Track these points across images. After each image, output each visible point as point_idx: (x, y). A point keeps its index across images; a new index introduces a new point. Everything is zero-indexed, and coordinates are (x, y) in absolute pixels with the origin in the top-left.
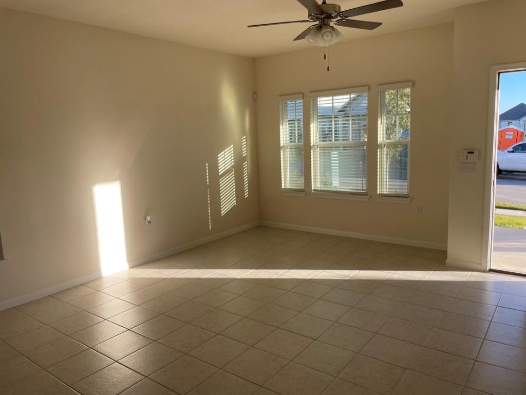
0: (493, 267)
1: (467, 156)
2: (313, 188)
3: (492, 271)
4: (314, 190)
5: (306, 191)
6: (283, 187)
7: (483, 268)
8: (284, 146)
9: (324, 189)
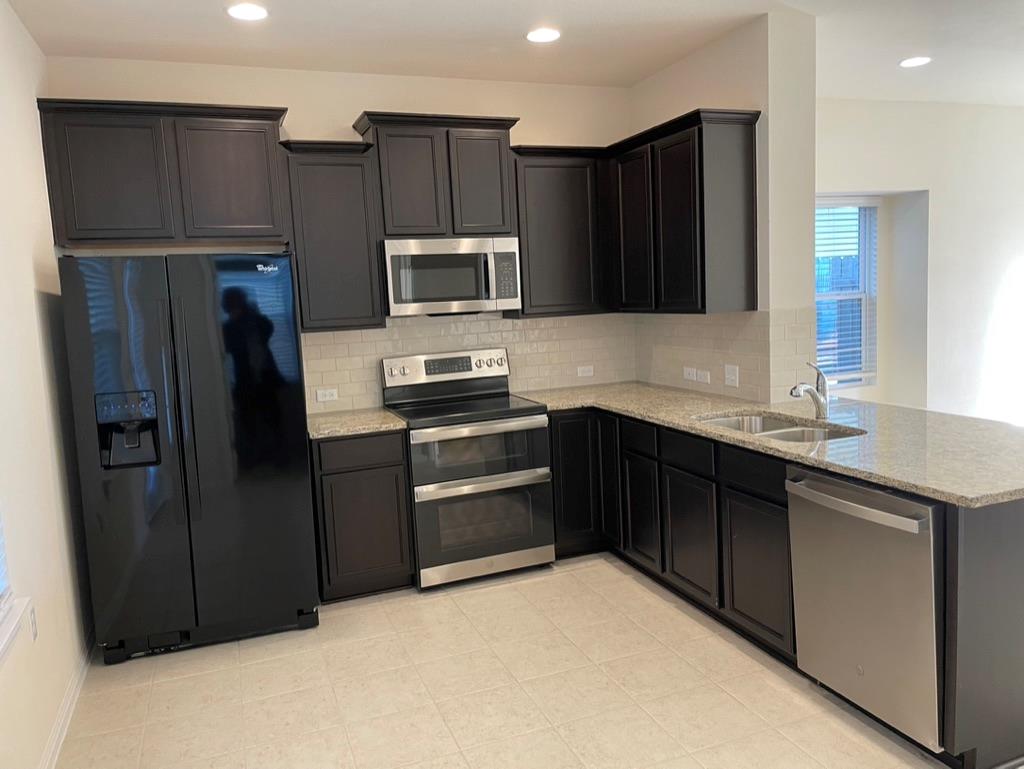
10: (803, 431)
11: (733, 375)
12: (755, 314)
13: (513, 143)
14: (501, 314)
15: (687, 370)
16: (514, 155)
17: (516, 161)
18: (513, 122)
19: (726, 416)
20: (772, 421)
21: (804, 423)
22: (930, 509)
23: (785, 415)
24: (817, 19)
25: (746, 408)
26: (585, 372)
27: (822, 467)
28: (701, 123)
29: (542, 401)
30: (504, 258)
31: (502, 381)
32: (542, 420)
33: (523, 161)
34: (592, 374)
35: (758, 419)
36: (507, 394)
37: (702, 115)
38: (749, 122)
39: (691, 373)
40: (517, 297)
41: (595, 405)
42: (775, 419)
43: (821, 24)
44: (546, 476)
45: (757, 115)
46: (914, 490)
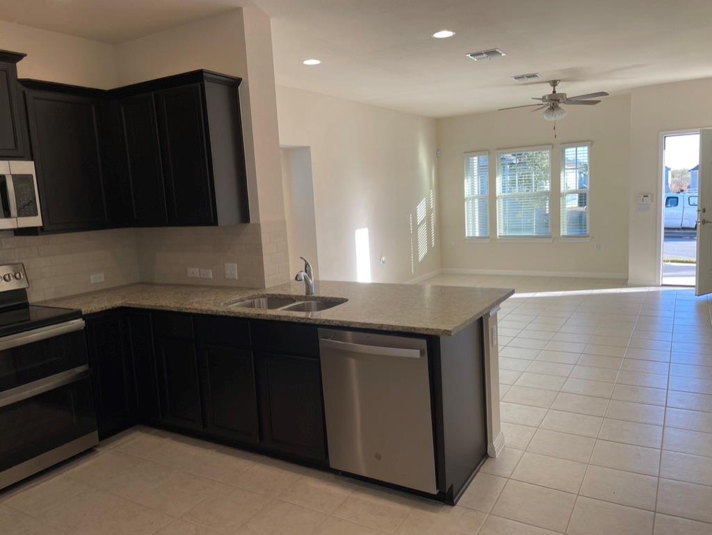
0: (664, 283)
1: (643, 199)
2: (498, 235)
3: (663, 285)
4: (500, 236)
5: (491, 237)
6: (467, 235)
7: (657, 283)
8: (467, 198)
9: (511, 234)
10: (304, 304)
11: (232, 271)
12: (249, 226)
13: (20, 76)
14: (13, 232)
15: (190, 270)
16: (21, 88)
17: (24, 93)
18: (19, 57)
19: (242, 300)
20: (275, 301)
21: (299, 298)
22: (425, 341)
23: (283, 295)
24: (271, 20)
25: (251, 293)
26: (97, 279)
27: (345, 325)
28: (203, 81)
29: (75, 305)
30: (20, 179)
31: (21, 293)
32: (78, 323)
33: (31, 94)
34: (103, 280)
35: (264, 300)
36: (26, 305)
37: (204, 74)
38: (233, 85)
39: (194, 272)
40: (37, 215)
41: (124, 305)
42: (277, 298)
43: (275, 23)
44: (85, 372)
45: (238, 81)
46: (413, 331)
